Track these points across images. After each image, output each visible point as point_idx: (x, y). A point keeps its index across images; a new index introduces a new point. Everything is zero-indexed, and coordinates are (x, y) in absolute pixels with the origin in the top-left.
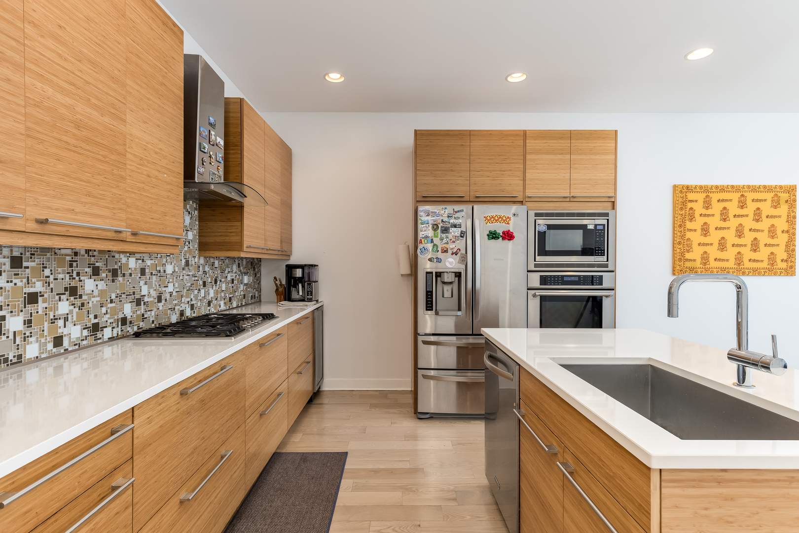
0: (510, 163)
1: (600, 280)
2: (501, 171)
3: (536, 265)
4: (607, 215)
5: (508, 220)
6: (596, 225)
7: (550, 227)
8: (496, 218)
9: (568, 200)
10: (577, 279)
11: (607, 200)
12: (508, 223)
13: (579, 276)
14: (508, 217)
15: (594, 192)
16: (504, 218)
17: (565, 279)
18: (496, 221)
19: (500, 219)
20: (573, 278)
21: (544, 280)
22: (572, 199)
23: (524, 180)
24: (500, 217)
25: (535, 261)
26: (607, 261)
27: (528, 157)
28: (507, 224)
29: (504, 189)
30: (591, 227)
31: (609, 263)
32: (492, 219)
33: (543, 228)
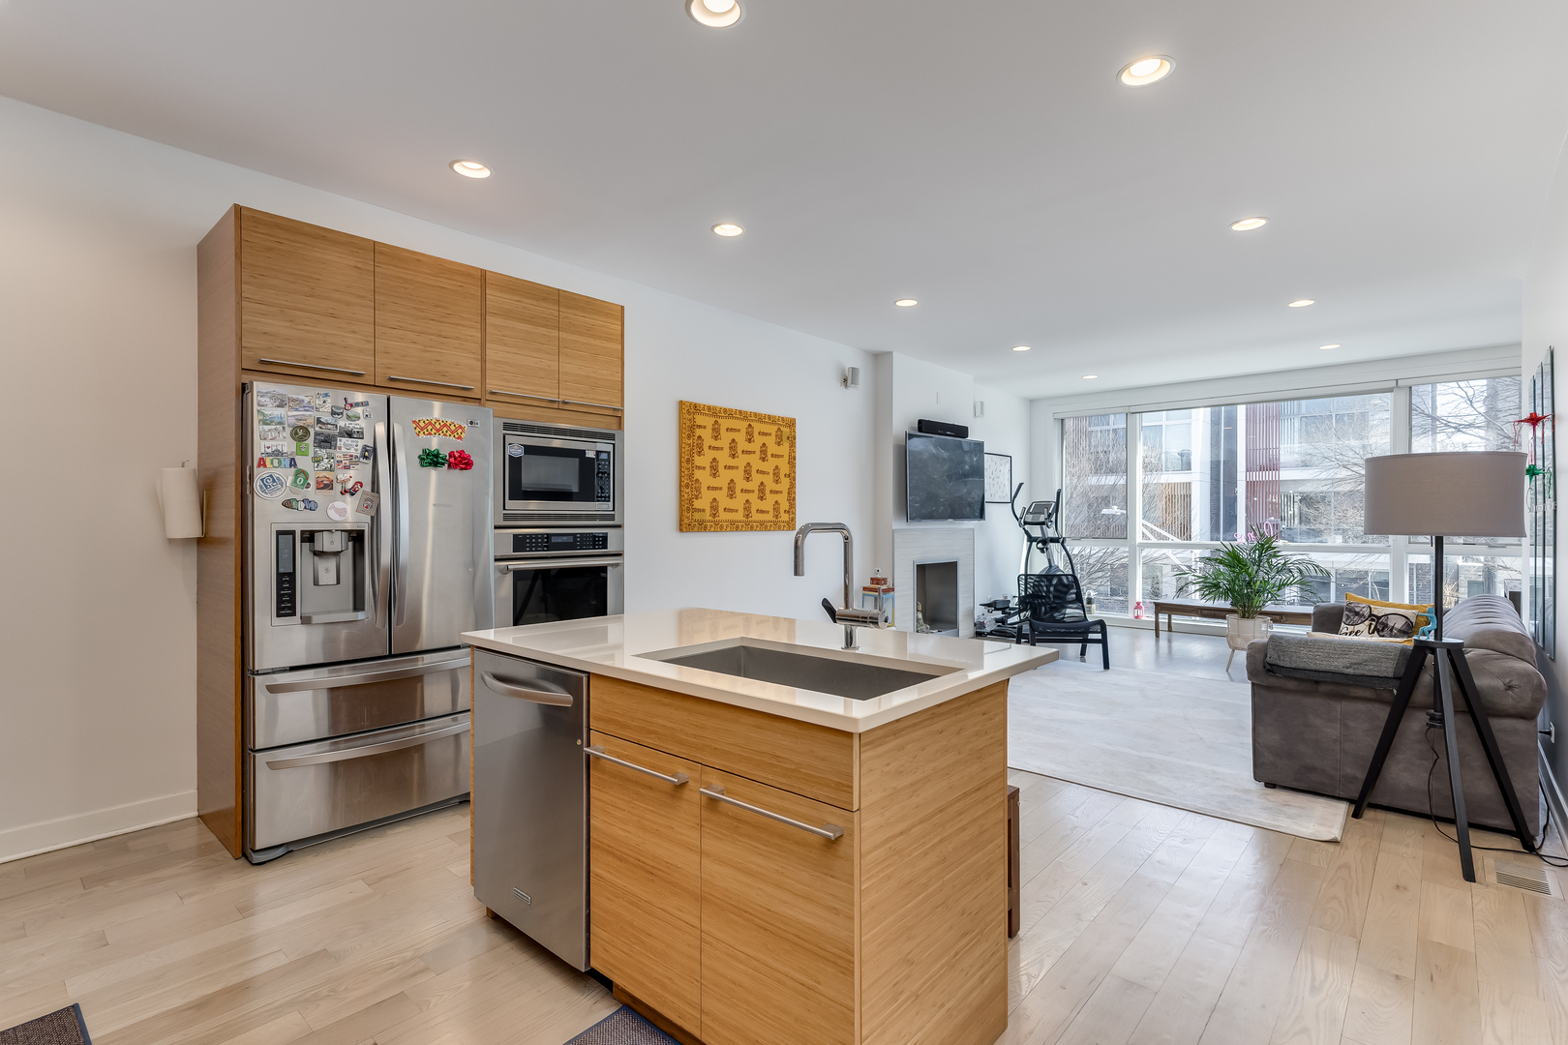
0: (457, 324)
1: (602, 542)
2: (440, 336)
3: (506, 517)
4: (611, 437)
5: (460, 431)
6: (598, 453)
7: (529, 450)
8: (438, 426)
9: (556, 406)
10: (571, 539)
11: (610, 413)
12: (460, 438)
13: (574, 535)
14: (460, 427)
15: (594, 399)
16: (453, 428)
17: (554, 540)
18: (438, 430)
19: (445, 429)
20: (565, 538)
21: (520, 543)
22: (562, 406)
23: (483, 360)
24: (445, 425)
25: (504, 509)
26: (614, 510)
27: (490, 320)
28: (458, 438)
29: (447, 372)
30: (590, 454)
31: (616, 513)
32: (430, 427)
33: (517, 451)
